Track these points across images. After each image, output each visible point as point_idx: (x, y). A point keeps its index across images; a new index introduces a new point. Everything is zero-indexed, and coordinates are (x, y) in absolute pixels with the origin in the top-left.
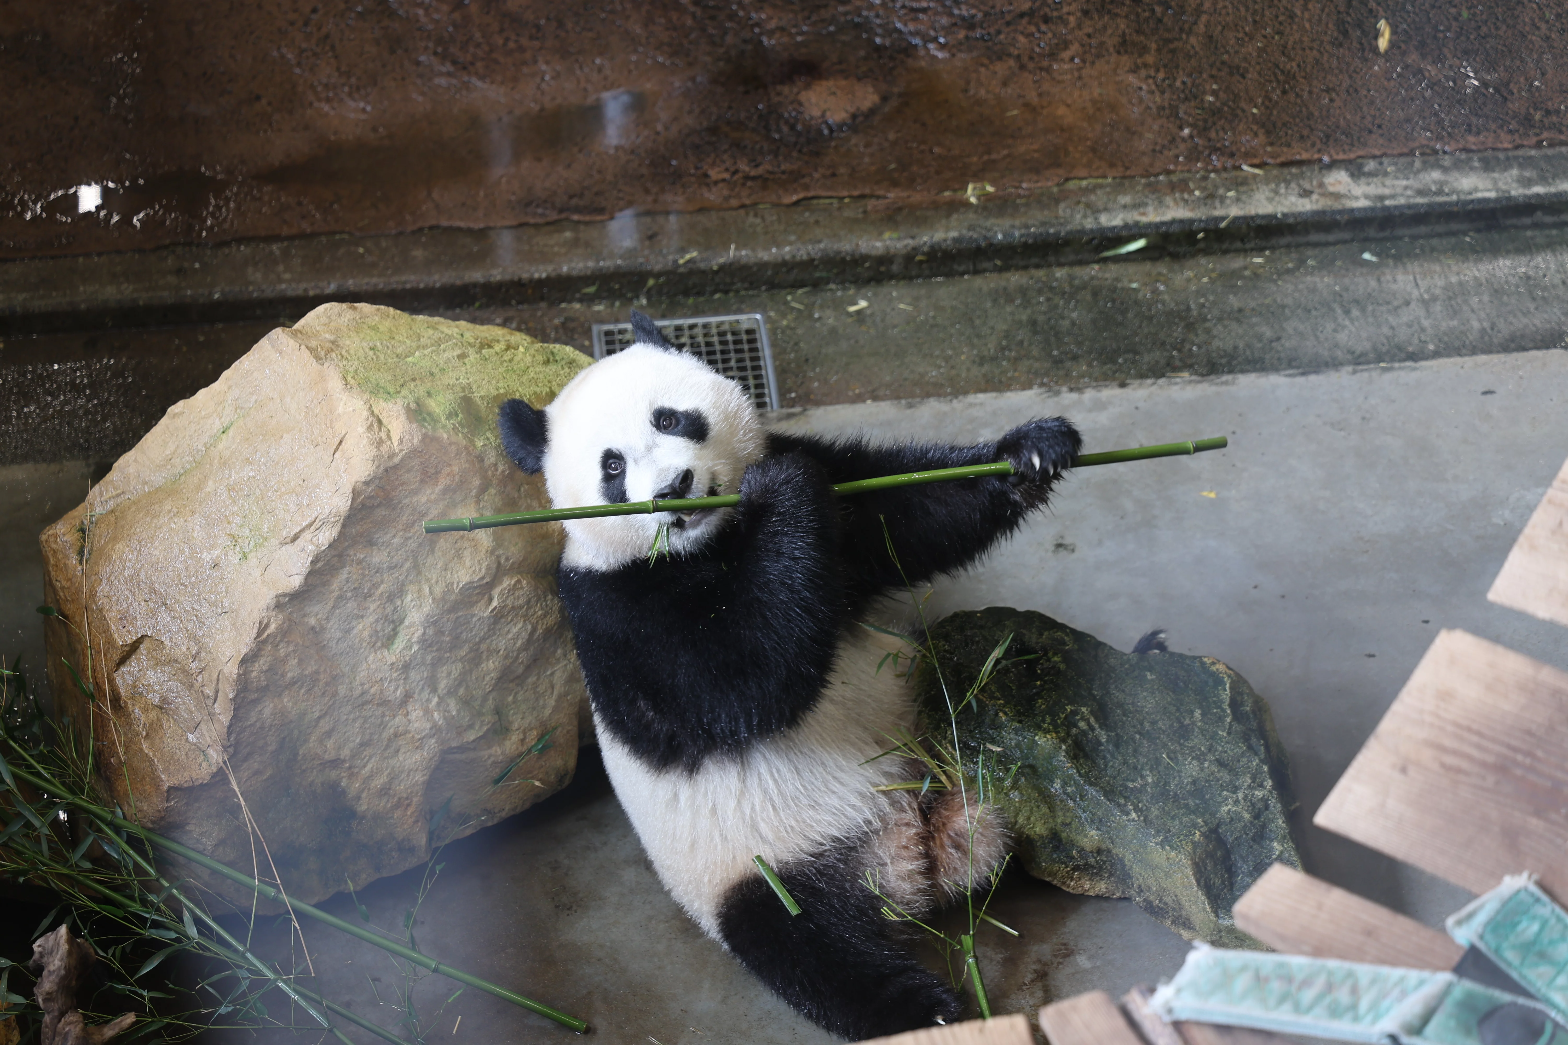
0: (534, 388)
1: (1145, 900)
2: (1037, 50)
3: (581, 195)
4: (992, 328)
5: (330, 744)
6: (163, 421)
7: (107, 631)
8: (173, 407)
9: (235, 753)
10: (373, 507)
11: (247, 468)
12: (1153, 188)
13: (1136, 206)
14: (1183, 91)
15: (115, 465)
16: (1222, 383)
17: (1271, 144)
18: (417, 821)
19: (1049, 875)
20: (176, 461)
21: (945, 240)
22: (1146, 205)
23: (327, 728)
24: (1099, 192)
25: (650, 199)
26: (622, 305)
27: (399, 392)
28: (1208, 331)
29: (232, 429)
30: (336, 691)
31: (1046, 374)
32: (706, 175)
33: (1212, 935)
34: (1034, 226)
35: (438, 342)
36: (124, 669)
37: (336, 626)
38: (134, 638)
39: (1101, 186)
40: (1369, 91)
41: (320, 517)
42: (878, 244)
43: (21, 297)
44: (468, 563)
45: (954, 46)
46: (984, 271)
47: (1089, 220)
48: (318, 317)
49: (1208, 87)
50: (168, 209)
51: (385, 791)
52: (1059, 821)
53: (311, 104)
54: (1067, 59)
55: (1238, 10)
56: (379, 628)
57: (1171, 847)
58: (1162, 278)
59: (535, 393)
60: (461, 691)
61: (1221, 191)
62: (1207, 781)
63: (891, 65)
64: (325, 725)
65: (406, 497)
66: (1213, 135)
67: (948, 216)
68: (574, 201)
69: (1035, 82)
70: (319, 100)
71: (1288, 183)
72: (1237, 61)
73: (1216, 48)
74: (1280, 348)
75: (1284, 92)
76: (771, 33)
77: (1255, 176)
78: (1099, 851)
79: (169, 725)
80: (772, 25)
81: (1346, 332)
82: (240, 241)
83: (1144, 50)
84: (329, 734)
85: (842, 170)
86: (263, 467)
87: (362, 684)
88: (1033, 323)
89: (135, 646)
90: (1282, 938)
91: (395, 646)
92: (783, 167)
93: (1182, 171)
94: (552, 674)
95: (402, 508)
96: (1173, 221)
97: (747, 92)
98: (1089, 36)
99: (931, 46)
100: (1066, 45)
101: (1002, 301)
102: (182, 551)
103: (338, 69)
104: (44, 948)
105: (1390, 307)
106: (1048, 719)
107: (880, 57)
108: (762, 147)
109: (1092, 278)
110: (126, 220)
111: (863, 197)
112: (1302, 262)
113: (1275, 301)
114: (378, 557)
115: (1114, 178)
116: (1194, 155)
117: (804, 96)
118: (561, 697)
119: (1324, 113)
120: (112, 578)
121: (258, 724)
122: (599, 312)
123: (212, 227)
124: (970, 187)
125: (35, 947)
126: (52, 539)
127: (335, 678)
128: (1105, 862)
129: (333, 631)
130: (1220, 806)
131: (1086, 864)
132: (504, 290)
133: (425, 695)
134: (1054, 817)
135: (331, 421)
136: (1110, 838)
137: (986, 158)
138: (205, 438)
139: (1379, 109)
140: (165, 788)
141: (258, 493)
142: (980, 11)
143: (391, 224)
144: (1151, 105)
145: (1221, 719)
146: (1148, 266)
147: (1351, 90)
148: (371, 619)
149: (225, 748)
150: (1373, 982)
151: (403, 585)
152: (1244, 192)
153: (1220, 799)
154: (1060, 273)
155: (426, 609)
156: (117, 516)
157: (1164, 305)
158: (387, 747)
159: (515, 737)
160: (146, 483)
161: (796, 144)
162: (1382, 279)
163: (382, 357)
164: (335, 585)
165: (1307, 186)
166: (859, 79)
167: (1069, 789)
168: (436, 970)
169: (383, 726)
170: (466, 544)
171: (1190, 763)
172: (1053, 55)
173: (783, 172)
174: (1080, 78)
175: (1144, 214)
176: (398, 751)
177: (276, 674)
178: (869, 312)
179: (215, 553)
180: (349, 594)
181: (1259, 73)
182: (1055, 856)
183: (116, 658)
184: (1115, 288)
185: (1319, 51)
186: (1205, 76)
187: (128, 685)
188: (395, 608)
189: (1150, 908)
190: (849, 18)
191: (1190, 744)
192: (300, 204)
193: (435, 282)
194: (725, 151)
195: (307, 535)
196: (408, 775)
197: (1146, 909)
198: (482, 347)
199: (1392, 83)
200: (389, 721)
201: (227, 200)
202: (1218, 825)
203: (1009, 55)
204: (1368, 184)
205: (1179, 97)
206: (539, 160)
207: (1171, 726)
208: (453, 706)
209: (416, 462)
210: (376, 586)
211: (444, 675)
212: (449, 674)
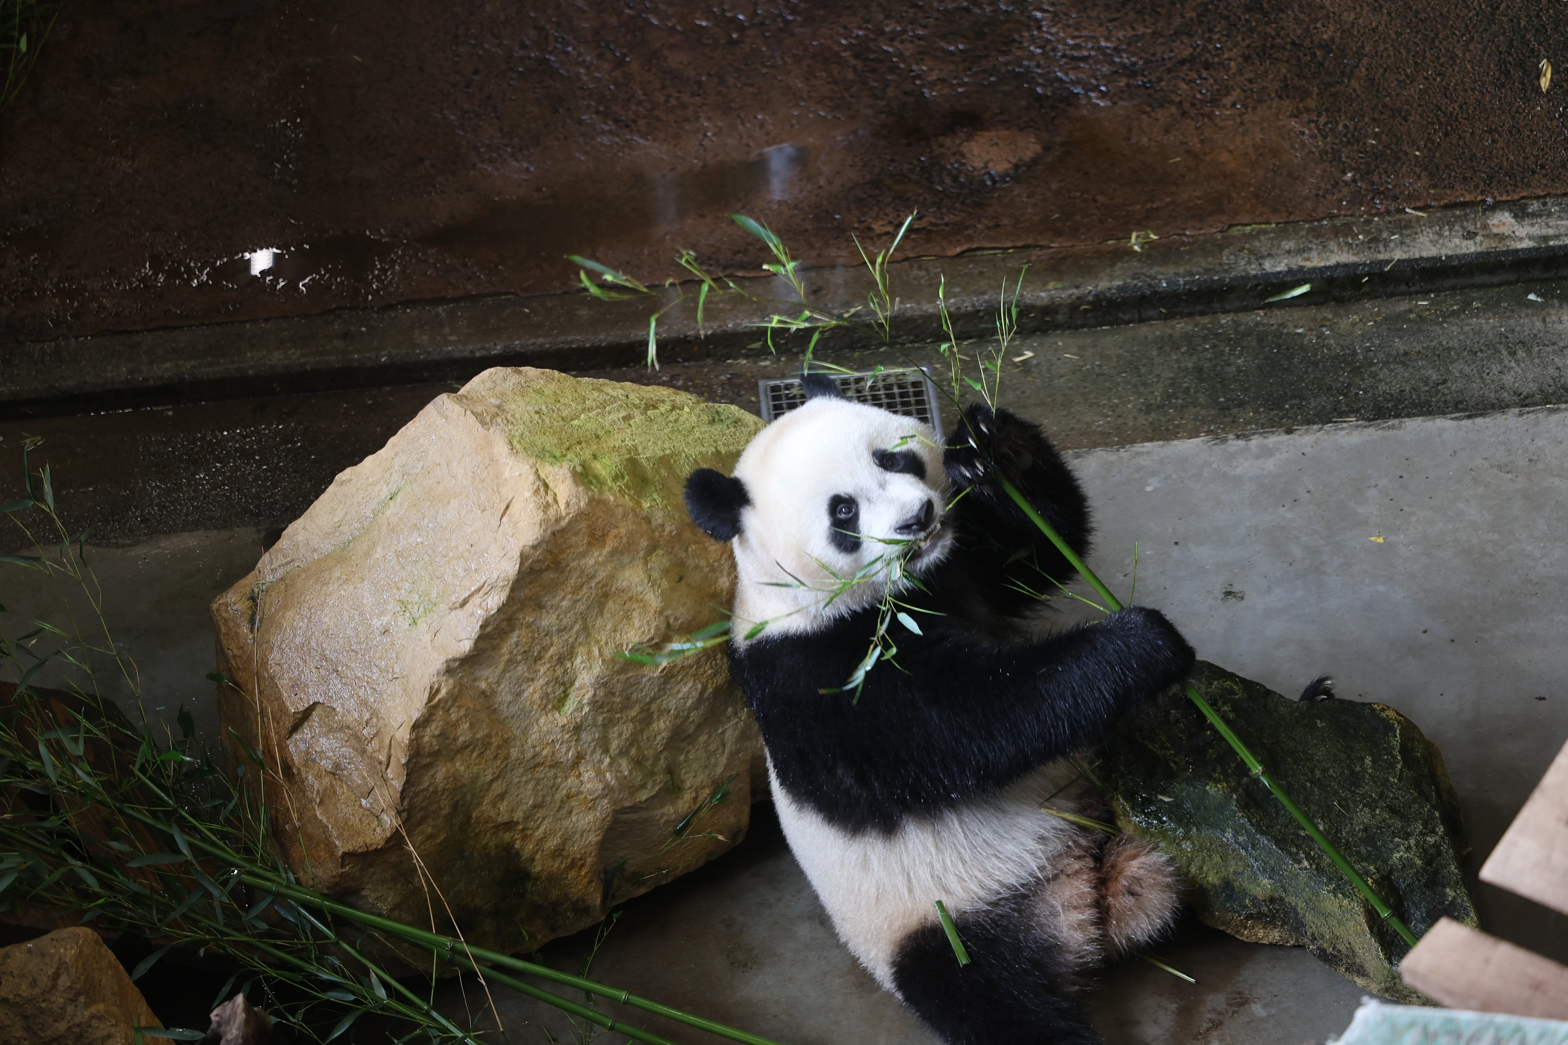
0: (699, 448)
1: (1318, 948)
2: (1199, 96)
3: (745, 252)
4: (1159, 376)
5: (503, 806)
6: (331, 489)
7: (279, 698)
8: (340, 474)
9: (408, 818)
10: (541, 571)
11: (415, 534)
12: (1316, 233)
13: (1300, 251)
14: (1345, 136)
15: (285, 533)
16: (1389, 427)
17: (1435, 187)
18: (590, 882)
19: (1223, 924)
20: (345, 528)
21: (1110, 289)
22: (1311, 249)
23: (500, 791)
24: (1262, 238)
25: (814, 253)
26: (788, 360)
27: (565, 456)
28: (1374, 375)
29: (399, 495)
30: (508, 754)
31: (1212, 422)
32: (870, 229)
33: (1386, 982)
34: (1198, 273)
35: (603, 405)
36: (297, 736)
37: (507, 689)
38: (306, 705)
39: (1265, 232)
40: (1531, 131)
41: (489, 582)
42: (1043, 294)
43: (189, 364)
44: (637, 624)
45: (1115, 94)
46: (1150, 319)
47: (1253, 266)
48: (483, 382)
49: (1370, 131)
50: (334, 273)
51: (558, 852)
52: (1231, 870)
53: (475, 165)
54: (1228, 106)
55: (1399, 52)
56: (550, 690)
57: (1343, 894)
58: (1328, 323)
59: (701, 453)
60: (633, 751)
61: (1385, 235)
62: (1379, 828)
63: (1053, 114)
64: (498, 788)
65: (573, 560)
66: (1376, 178)
67: (1112, 265)
68: (739, 257)
69: (1197, 128)
70: (483, 161)
71: (1451, 225)
72: (1399, 104)
73: (1378, 91)
74: (1446, 391)
75: (1446, 134)
76: (932, 85)
77: (1418, 219)
78: (1272, 900)
79: (342, 790)
80: (933, 76)
81: (1513, 373)
82: (405, 304)
83: (1306, 94)
84: (502, 797)
85: (1006, 221)
86: (431, 533)
87: (534, 747)
88: (1199, 370)
89: (306, 714)
90: (1451, 993)
91: (566, 708)
92: (946, 219)
93: (1345, 216)
94: (723, 732)
95: (570, 571)
96: (1338, 265)
97: (909, 145)
98: (1250, 81)
99: (1093, 95)
100: (1228, 91)
101: (1168, 349)
102: (352, 618)
103: (501, 131)
104: (221, 1017)
105: (1556, 347)
106: (1219, 770)
107: (1042, 107)
108: (925, 199)
109: (1258, 324)
110: (292, 286)
111: (1026, 247)
112: (1467, 304)
113: (1440, 343)
114: (548, 620)
115: (1277, 224)
116: (1357, 199)
117: (965, 148)
118: (733, 755)
119: (1487, 154)
120: (284, 646)
121: (431, 789)
122: (765, 367)
123: (378, 290)
124: (1134, 235)
125: (213, 1016)
126: (223, 608)
127: (506, 741)
128: (1277, 911)
129: (504, 695)
130: (1392, 853)
131: (1259, 912)
132: (669, 347)
133: (597, 756)
134: (1226, 867)
135: (498, 485)
136: (1283, 887)
137: (1149, 205)
138: (373, 505)
139: (1542, 150)
140: (340, 853)
141: (427, 558)
142: (1141, 58)
143: (556, 283)
144: (1314, 149)
145: (1392, 765)
146: (1313, 311)
147: (1514, 132)
148: (542, 682)
149: (399, 813)
150: (1541, 1036)
151: (573, 647)
152: (1409, 235)
153: (1391, 846)
154: (1225, 320)
155: (596, 671)
156: (287, 583)
157: (1329, 349)
158: (560, 808)
159: (688, 796)
160: (315, 550)
161: (959, 195)
162: (1548, 320)
163: (547, 420)
164: (505, 649)
165: (1471, 228)
166: (1021, 129)
167: (1241, 839)
168: (612, 1028)
169: (555, 788)
170: (635, 606)
171: (1361, 810)
172: (1214, 101)
173: (947, 225)
174: (1242, 123)
175: (1308, 259)
176: (571, 812)
177: (448, 738)
178: (1034, 362)
179: (385, 619)
180: (519, 658)
181: (1421, 116)
182: (1228, 905)
183: (289, 725)
184: (1282, 333)
185: (1481, 91)
186: (1367, 119)
187: (301, 752)
188: (566, 671)
189: (1324, 956)
190: (1010, 68)
191: (1361, 791)
192: (465, 265)
193: (600, 341)
194: (888, 204)
195: (476, 600)
196: (582, 836)
197: (1320, 957)
198: (647, 408)
199: (1555, 123)
200: (561, 783)
201: (393, 262)
202: (1391, 872)
203: (1171, 102)
204: (1532, 225)
205: (1341, 141)
206: (703, 216)
207: (1342, 773)
208: (625, 766)
209: (583, 525)
210: (545, 649)
211: (615, 735)
212: (620, 734)
